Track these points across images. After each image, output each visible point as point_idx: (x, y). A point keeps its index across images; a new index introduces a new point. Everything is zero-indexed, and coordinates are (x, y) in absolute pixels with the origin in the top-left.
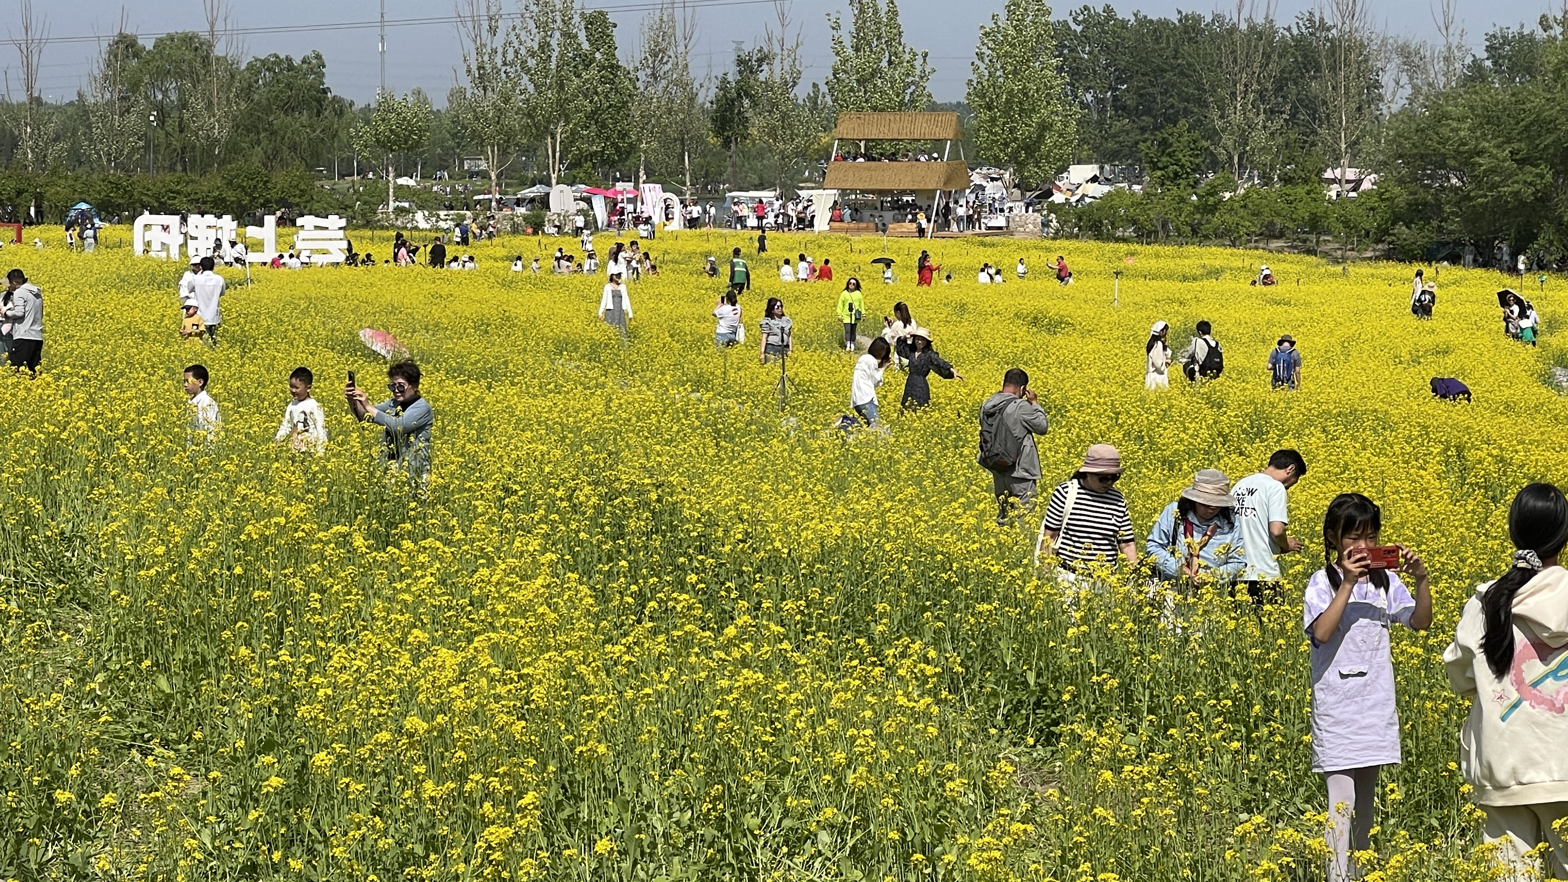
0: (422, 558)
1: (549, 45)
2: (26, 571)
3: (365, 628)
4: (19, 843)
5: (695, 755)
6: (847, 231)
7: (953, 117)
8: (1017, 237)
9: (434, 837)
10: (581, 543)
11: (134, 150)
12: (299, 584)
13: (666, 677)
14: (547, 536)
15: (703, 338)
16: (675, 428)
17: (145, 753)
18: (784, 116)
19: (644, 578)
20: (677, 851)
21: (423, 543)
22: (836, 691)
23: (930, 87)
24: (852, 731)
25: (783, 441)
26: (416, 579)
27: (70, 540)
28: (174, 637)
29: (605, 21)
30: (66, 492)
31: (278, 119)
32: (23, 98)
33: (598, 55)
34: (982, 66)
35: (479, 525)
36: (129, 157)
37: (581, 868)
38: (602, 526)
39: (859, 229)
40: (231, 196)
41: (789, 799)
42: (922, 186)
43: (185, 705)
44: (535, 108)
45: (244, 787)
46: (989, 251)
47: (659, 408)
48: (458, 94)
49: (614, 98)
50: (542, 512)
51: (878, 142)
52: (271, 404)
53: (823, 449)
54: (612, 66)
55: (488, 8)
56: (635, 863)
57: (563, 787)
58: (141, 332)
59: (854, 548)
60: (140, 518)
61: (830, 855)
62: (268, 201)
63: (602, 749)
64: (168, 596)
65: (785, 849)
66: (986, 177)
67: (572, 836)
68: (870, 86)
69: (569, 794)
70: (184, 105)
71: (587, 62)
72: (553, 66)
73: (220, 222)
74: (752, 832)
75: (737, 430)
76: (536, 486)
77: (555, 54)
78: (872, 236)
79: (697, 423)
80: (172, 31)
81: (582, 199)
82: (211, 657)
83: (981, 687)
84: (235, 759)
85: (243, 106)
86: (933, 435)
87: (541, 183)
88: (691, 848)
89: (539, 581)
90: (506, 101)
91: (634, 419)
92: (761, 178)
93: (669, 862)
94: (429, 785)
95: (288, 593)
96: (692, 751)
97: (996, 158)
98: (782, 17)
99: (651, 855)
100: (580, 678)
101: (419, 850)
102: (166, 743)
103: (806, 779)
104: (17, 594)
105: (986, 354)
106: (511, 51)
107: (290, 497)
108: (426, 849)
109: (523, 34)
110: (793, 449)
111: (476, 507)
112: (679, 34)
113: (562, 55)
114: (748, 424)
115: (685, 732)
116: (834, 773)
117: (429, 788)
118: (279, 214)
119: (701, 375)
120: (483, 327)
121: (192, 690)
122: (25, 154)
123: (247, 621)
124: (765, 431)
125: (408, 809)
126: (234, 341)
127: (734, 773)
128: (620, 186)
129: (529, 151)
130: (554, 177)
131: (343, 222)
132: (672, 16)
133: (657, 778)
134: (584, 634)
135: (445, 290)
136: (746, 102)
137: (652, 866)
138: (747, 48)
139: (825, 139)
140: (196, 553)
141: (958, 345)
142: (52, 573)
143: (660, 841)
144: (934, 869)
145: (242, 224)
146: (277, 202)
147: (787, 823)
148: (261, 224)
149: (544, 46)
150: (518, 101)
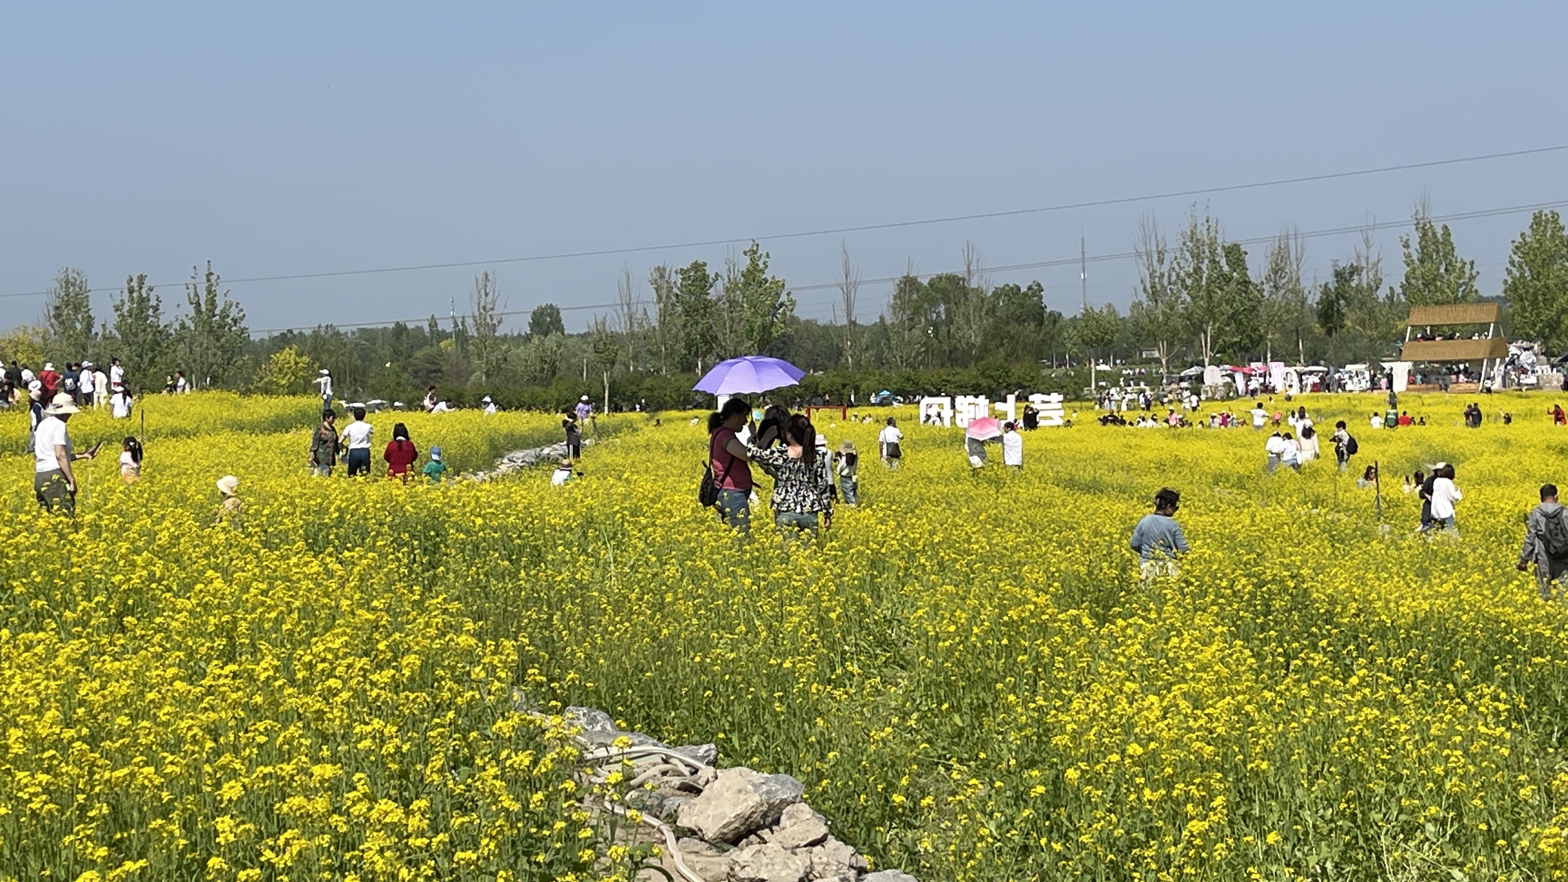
0: (1129, 631)
1: (1200, 268)
2: (863, 643)
3: (1094, 681)
4: (869, 831)
5: (1332, 769)
6: (1419, 390)
7: (1494, 308)
8: (1545, 390)
9: (1151, 828)
10: (1240, 618)
11: (919, 354)
12: (1047, 651)
13: (1309, 713)
14: (1217, 615)
15: (1317, 470)
16: (1302, 535)
17: (948, 768)
18: (1371, 312)
19: (1288, 643)
20: (1323, 838)
21: (1130, 621)
22: (1434, 723)
23: (1477, 285)
24: (1447, 752)
25: (1380, 542)
26: (1128, 646)
27: (890, 622)
28: (963, 688)
29: (1239, 250)
30: (887, 589)
31: (1013, 328)
32: (846, 322)
33: (1235, 274)
34: (1514, 270)
35: (1169, 608)
36: (916, 357)
37: (1256, 850)
38: (1255, 605)
39: (1427, 389)
40: (984, 383)
41: (1403, 800)
42: (1473, 357)
43: (973, 734)
44: (1191, 314)
45: (1017, 792)
46: (1524, 401)
47: (1290, 521)
48: (1137, 305)
49: (1248, 304)
50: (1212, 597)
51: (1439, 327)
52: (1017, 525)
53: (1410, 547)
54: (1245, 282)
55: (1157, 245)
56: (1294, 846)
57: (1239, 792)
58: (928, 478)
59: (1439, 618)
60: (936, 606)
61: (1435, 840)
62: (1009, 385)
63: (1264, 766)
64: (958, 660)
65: (1401, 836)
66: (1519, 348)
67: (1247, 826)
68: (1432, 288)
69: (1244, 796)
70: (950, 321)
71: (1228, 280)
72: (1204, 283)
73: (977, 401)
74: (1376, 824)
75: (1346, 535)
76: (1207, 579)
77: (1205, 276)
78: (1437, 394)
79: (1318, 531)
80: (939, 273)
81: (1227, 375)
82: (989, 701)
83: (1540, 718)
84: (1009, 772)
85: (991, 320)
86: (1490, 536)
87: (1197, 365)
88: (1333, 835)
89: (1214, 647)
90: (1172, 309)
91: (1272, 529)
92: (1355, 356)
93: (1318, 846)
94: (1147, 792)
95: (1039, 656)
96: (1330, 766)
97: (1527, 334)
98: (1367, 241)
99: (1305, 840)
100: (1247, 715)
101: (1142, 837)
102: (961, 761)
103: (1415, 785)
104: (858, 660)
105: (1527, 476)
106: (1174, 275)
107: (1038, 591)
108: (1147, 836)
109: (1182, 261)
110: (1388, 547)
111: (1166, 595)
112: (1293, 257)
113: (1210, 276)
114: (1354, 531)
115: (1324, 752)
116: (1435, 782)
117: (1147, 794)
118: (1017, 393)
119: (1318, 496)
120: (1161, 467)
121: (977, 724)
122: (847, 360)
123: (1012, 676)
124: (1368, 537)
125: (1132, 809)
126: (990, 482)
127: (1362, 781)
128: (1253, 365)
129: (1189, 343)
130: (1207, 360)
131: (1061, 397)
132: (1287, 246)
133: (1306, 785)
134: (1249, 684)
135: (1134, 441)
136: (1342, 302)
137: (1306, 848)
138: (1343, 264)
139: (1401, 326)
140: (976, 630)
141: (1505, 470)
142: (880, 645)
143: (1311, 831)
144: (1513, 850)
145: (993, 401)
146: (1015, 385)
147: (1402, 817)
148: (1005, 400)
149: (1198, 270)
150: (1180, 308)
